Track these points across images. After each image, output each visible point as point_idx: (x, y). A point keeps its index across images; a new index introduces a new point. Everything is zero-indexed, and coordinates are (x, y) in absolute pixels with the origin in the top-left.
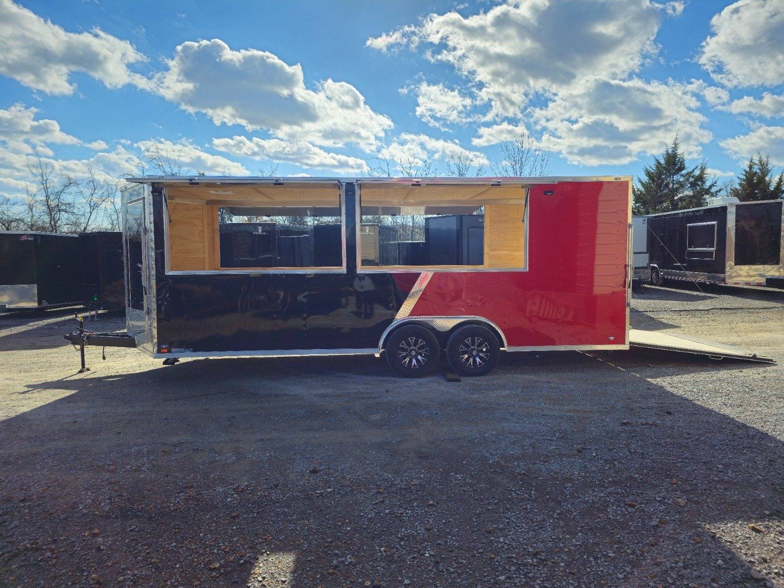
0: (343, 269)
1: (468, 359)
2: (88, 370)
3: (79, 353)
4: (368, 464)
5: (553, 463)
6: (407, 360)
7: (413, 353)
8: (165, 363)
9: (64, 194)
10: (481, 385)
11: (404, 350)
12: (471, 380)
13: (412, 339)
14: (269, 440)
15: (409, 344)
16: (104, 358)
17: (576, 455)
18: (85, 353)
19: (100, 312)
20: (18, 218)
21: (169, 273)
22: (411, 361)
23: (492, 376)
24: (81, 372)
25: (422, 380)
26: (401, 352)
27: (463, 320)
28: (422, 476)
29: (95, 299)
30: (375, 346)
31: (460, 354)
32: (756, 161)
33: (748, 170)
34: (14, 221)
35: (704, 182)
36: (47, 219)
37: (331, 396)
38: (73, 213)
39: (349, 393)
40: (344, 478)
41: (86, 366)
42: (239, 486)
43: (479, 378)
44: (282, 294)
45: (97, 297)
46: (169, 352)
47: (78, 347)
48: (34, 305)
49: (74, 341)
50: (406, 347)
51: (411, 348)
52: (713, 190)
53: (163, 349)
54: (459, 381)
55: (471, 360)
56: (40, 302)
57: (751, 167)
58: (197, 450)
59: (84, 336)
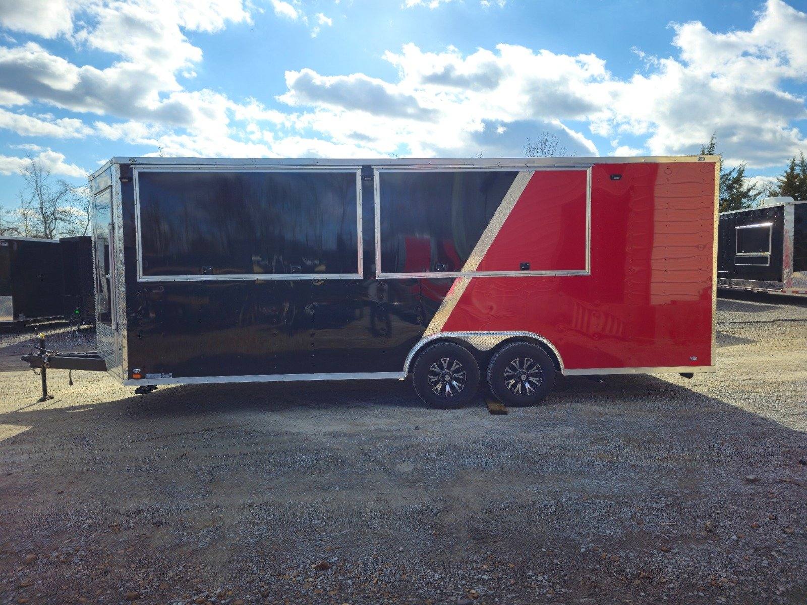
0: (360, 275)
1: (515, 385)
2: (51, 397)
3: (40, 377)
4: (402, 552)
5: (679, 553)
6: (440, 386)
7: (447, 378)
8: (137, 391)
9: (60, 202)
10: (535, 419)
11: (435, 374)
12: (519, 412)
13: (445, 361)
14: (261, 506)
15: (441, 367)
16: (71, 383)
17: (706, 538)
18: (47, 376)
19: (82, 327)
20: (11, 227)
21: (142, 278)
22: (443, 388)
23: (545, 407)
24: (42, 400)
25: (459, 412)
26: (432, 377)
27: (509, 337)
28: (485, 577)
29: (77, 312)
30: (400, 369)
31: (505, 380)
32: (798, 162)
33: (789, 171)
34: (8, 230)
35: (741, 185)
36: (42, 228)
37: (345, 435)
38: (70, 222)
39: (367, 430)
40: (367, 579)
41: (49, 393)
42: (208, 595)
43: (528, 409)
44: (287, 305)
45: (79, 310)
46: (143, 377)
47: (38, 370)
48: (10, 319)
49: (33, 363)
50: (437, 370)
51: (444, 371)
52: (751, 193)
53: (136, 374)
54: (506, 413)
55: (519, 386)
56: (16, 317)
57: (792, 169)
58: (158, 524)
59: (45, 357)
